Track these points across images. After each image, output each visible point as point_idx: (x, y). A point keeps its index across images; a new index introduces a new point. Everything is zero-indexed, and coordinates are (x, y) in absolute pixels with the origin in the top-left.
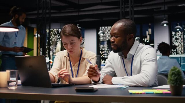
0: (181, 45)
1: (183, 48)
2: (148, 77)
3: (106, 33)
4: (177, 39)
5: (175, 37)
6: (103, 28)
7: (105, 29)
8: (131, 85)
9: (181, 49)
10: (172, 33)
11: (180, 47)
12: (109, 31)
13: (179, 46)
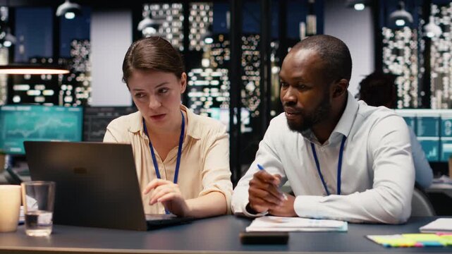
0: (411, 71)
1: (415, 83)
2: (398, 197)
3: (166, 25)
4: (397, 52)
5: (392, 45)
6: (156, 7)
7: (161, 13)
8: (352, 219)
9: (411, 85)
10: (383, 33)
11: (407, 77)
12: (176, 18)
13: (403, 75)
